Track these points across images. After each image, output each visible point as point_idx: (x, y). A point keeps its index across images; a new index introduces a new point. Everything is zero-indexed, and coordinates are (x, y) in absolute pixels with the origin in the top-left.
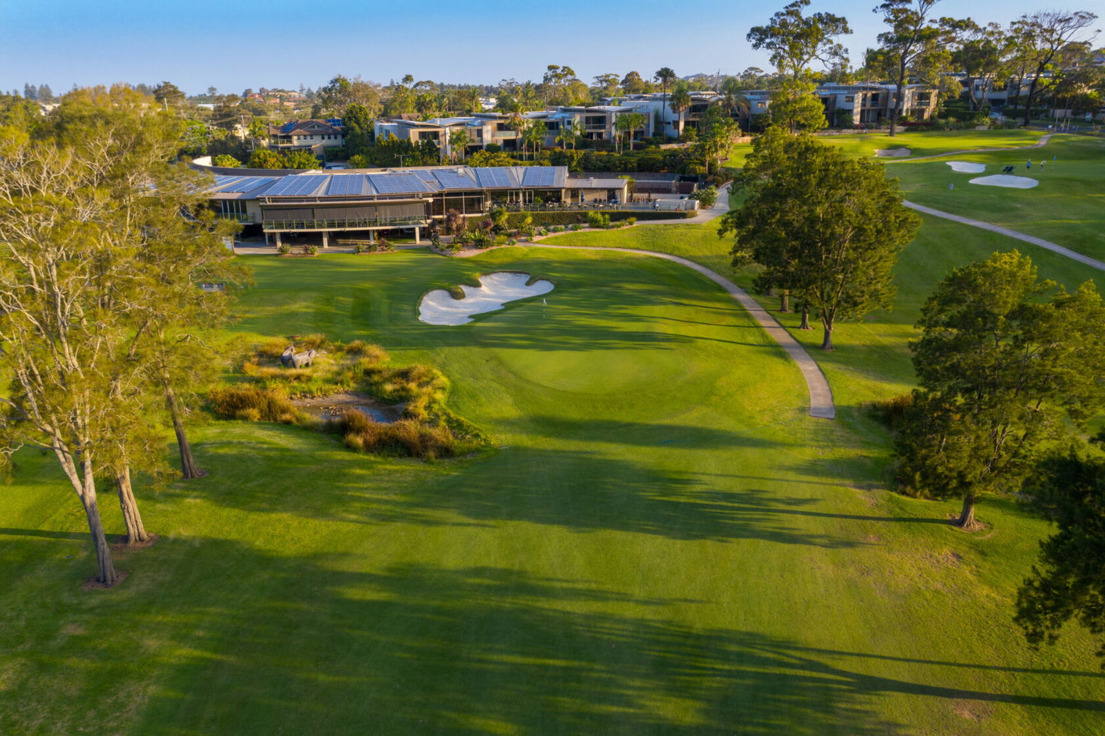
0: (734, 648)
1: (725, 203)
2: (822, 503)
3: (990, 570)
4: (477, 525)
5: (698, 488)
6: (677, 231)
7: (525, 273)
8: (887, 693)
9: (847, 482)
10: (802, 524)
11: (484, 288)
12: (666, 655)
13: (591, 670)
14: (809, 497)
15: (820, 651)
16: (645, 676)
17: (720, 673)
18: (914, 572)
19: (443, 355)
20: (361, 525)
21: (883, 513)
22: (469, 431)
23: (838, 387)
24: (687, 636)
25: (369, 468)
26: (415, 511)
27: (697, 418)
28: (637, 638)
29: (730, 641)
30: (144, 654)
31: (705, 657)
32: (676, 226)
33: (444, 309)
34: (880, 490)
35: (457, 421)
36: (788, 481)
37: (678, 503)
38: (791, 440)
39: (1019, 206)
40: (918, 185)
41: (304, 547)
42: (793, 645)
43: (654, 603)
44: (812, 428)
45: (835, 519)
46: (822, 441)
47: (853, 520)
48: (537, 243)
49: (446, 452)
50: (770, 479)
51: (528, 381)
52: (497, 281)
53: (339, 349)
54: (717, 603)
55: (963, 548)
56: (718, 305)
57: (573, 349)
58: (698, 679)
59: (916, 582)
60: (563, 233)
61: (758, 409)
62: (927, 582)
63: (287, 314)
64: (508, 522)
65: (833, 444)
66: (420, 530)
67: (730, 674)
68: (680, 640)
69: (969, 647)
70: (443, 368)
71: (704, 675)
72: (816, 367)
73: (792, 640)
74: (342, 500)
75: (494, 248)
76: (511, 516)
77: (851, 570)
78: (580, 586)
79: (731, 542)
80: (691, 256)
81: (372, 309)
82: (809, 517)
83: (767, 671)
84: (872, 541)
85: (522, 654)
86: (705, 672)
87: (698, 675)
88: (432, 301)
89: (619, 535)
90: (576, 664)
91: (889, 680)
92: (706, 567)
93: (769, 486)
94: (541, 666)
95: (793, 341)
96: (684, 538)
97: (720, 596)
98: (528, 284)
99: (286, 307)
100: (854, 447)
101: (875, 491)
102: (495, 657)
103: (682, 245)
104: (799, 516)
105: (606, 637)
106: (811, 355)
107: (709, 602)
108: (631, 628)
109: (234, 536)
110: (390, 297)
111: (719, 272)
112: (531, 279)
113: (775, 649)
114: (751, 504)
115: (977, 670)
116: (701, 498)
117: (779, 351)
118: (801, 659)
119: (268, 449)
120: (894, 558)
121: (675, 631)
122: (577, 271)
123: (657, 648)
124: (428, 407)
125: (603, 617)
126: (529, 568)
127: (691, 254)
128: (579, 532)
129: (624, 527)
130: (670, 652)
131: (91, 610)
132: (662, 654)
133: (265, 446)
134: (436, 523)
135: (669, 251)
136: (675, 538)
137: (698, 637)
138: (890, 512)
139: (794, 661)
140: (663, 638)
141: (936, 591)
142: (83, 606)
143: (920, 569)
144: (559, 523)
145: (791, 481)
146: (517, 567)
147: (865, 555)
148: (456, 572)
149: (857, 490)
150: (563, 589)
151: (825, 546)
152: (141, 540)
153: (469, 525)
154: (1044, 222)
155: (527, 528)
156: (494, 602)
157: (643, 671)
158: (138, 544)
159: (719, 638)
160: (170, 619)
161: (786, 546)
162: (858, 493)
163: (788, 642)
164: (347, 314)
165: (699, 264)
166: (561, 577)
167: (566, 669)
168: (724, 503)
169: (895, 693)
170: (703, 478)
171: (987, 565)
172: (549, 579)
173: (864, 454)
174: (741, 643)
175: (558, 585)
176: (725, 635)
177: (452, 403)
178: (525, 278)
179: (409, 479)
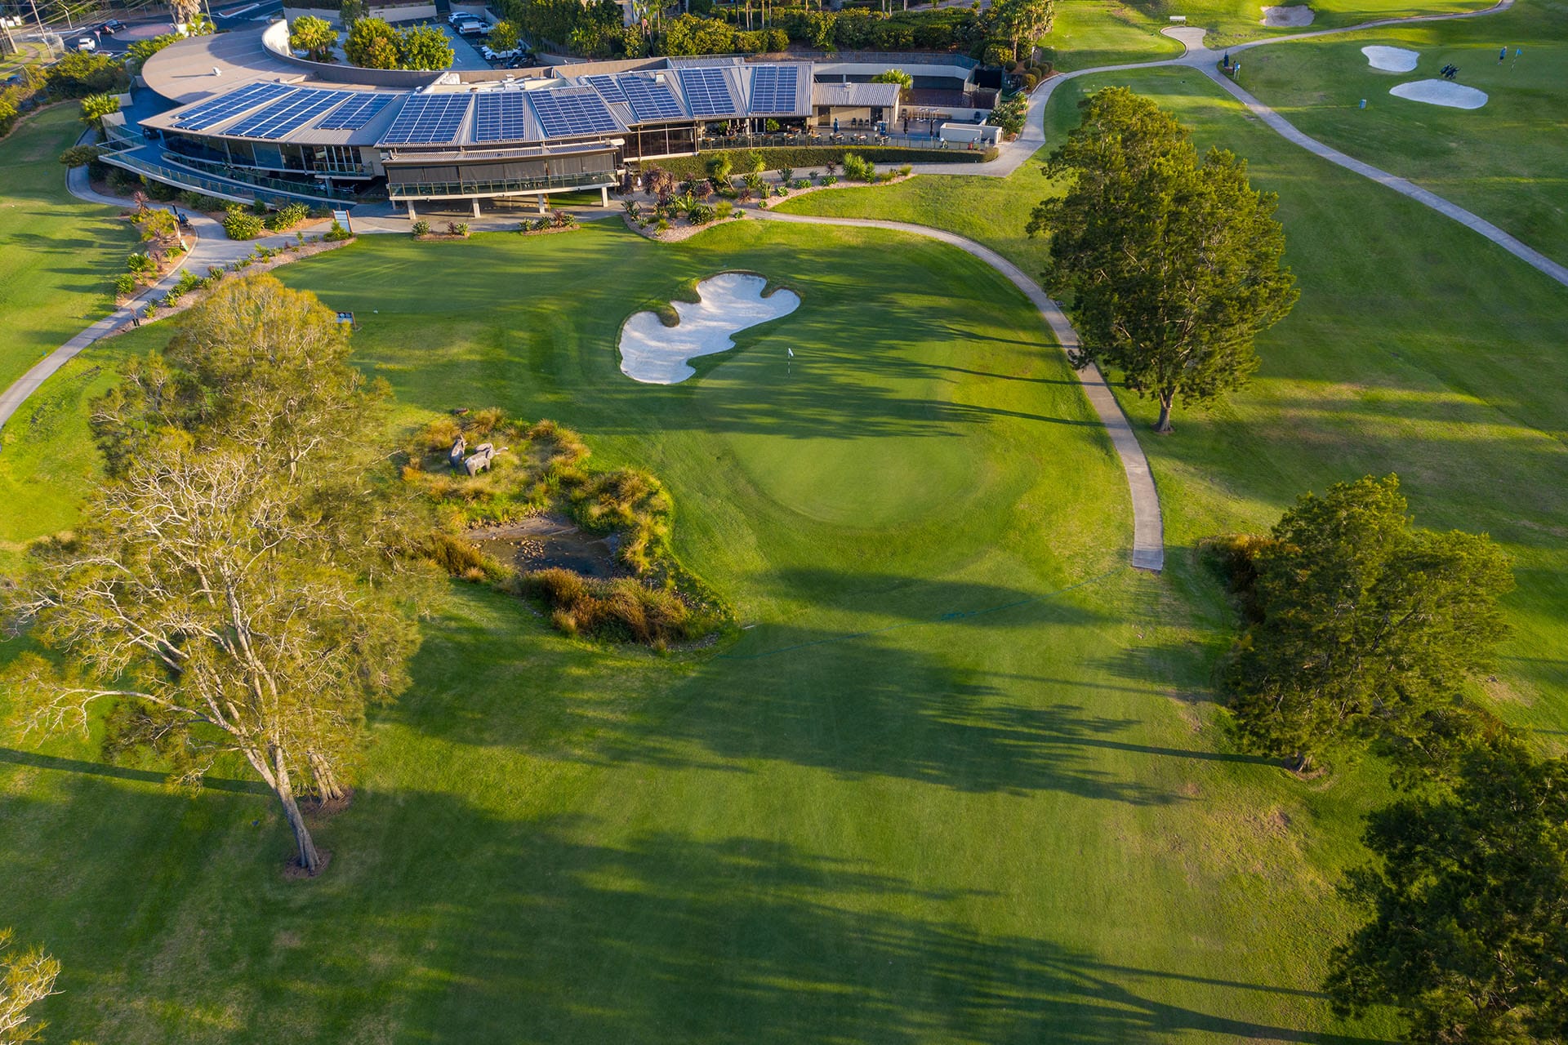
0: (1023, 965)
1: (1039, 127)
2: (1136, 727)
3: (1320, 840)
4: (726, 768)
5: (990, 701)
6: (970, 191)
7: (759, 275)
8: (1184, 1030)
9: (1170, 689)
10: (1112, 764)
11: (705, 303)
12: (949, 976)
13: (867, 998)
14: (1121, 718)
15: (1116, 969)
16: (926, 1008)
17: (1007, 1002)
18: (1234, 845)
19: (660, 447)
20: (589, 767)
21: (1206, 746)
22: (705, 596)
23: (1171, 510)
24: (972, 946)
25: (587, 665)
26: (651, 742)
27: (990, 570)
28: (917, 950)
29: (1018, 954)
30: (374, 975)
31: (990, 979)
32: (967, 180)
33: (654, 344)
34: (1207, 703)
35: (689, 580)
36: (1097, 686)
37: (965, 728)
38: (1105, 610)
39: (1453, 145)
40: (1315, 94)
41: (527, 804)
42: (1087, 960)
43: (936, 897)
44: (1132, 590)
45: (1149, 756)
46: (1145, 615)
47: (1170, 757)
48: (773, 210)
49: (678, 634)
50: (1077, 684)
51: (774, 503)
52: (723, 288)
53: (522, 433)
54: (1007, 896)
55: (1294, 805)
56: (1023, 336)
57: (830, 435)
58: (982, 1012)
59: (1233, 861)
60: (809, 190)
61: (1067, 553)
62: (1246, 860)
63: (444, 366)
64: (763, 761)
65: (1156, 620)
66: (660, 773)
67: (1018, 1004)
68: (962, 953)
69: (1281, 963)
70: (661, 470)
71: (990, 1006)
72: (1146, 469)
73: (1087, 953)
74: (562, 723)
75: (714, 223)
76: (767, 752)
77: (1161, 842)
78: (851, 868)
79: (1026, 796)
80: (988, 239)
81: (556, 351)
82: (1119, 752)
83: (1058, 999)
84: (1190, 794)
85: (791, 974)
86: (991, 1001)
87: (983, 1006)
88: (636, 330)
89: (892, 784)
90: (849, 989)
91: (1188, 1012)
92: (994, 837)
93: (1074, 697)
94: (813, 993)
95: (1120, 413)
96: (970, 790)
97: (1009, 886)
98: (765, 294)
99: (440, 352)
100: (1182, 625)
101: (1201, 704)
102: (761, 980)
103: (976, 219)
104: (1107, 750)
105: (882, 948)
106: (1141, 442)
107: (997, 893)
108: (909, 934)
109: (442, 787)
110: (580, 328)
111: (1027, 271)
112: (768, 286)
113: (1067, 967)
114: (1052, 730)
115: (1284, 996)
116: (992, 718)
117: (1098, 435)
118: (1096, 981)
119: (459, 630)
120: (1211, 821)
121: (959, 939)
122: (832, 268)
123: (940, 965)
124: (649, 552)
125: (880, 918)
126: (790, 838)
127: (988, 235)
128: (847, 779)
129: (900, 771)
130: (953, 972)
131: (302, 910)
132: (943, 974)
133: (453, 624)
134: (679, 763)
135: (957, 229)
136: (959, 789)
137: (984, 948)
138: (1216, 743)
139: (1089, 984)
140: (945, 950)
141: (1255, 876)
142: (292, 905)
143: (1240, 839)
144: (822, 764)
145: (1102, 687)
146: (777, 838)
147: (1180, 816)
148: (709, 846)
149: (1181, 704)
150: (832, 873)
151: (1134, 802)
152: (335, 797)
153: (716, 767)
154: (1483, 180)
155: (784, 772)
156: (754, 893)
157: (923, 1000)
158: (333, 803)
159: (1007, 951)
160: (392, 923)
161: (1090, 802)
162: (1180, 708)
163: (1082, 956)
164: (525, 361)
165: (999, 253)
166: (828, 854)
167: (839, 996)
168: (1020, 729)
169: (1194, 1031)
170: (996, 682)
171: (1318, 833)
172: (815, 858)
173: (1194, 638)
174: (1031, 957)
175: (826, 867)
176: (1013, 945)
177: (680, 545)
178: (760, 284)
179: (637, 684)
